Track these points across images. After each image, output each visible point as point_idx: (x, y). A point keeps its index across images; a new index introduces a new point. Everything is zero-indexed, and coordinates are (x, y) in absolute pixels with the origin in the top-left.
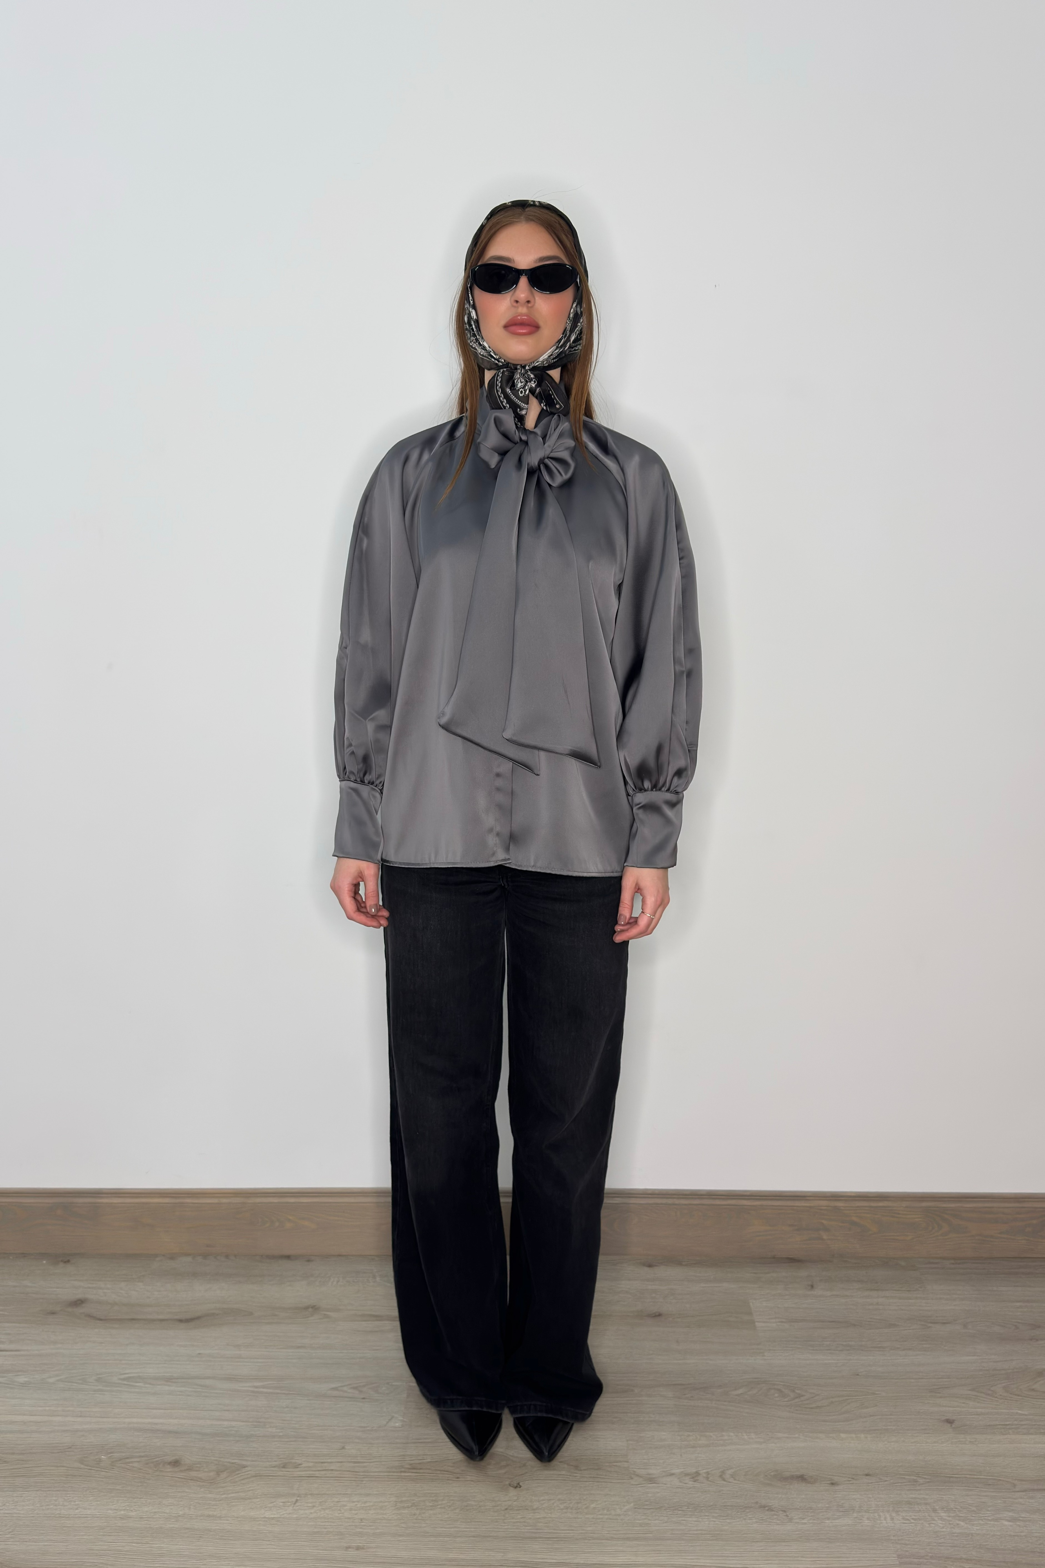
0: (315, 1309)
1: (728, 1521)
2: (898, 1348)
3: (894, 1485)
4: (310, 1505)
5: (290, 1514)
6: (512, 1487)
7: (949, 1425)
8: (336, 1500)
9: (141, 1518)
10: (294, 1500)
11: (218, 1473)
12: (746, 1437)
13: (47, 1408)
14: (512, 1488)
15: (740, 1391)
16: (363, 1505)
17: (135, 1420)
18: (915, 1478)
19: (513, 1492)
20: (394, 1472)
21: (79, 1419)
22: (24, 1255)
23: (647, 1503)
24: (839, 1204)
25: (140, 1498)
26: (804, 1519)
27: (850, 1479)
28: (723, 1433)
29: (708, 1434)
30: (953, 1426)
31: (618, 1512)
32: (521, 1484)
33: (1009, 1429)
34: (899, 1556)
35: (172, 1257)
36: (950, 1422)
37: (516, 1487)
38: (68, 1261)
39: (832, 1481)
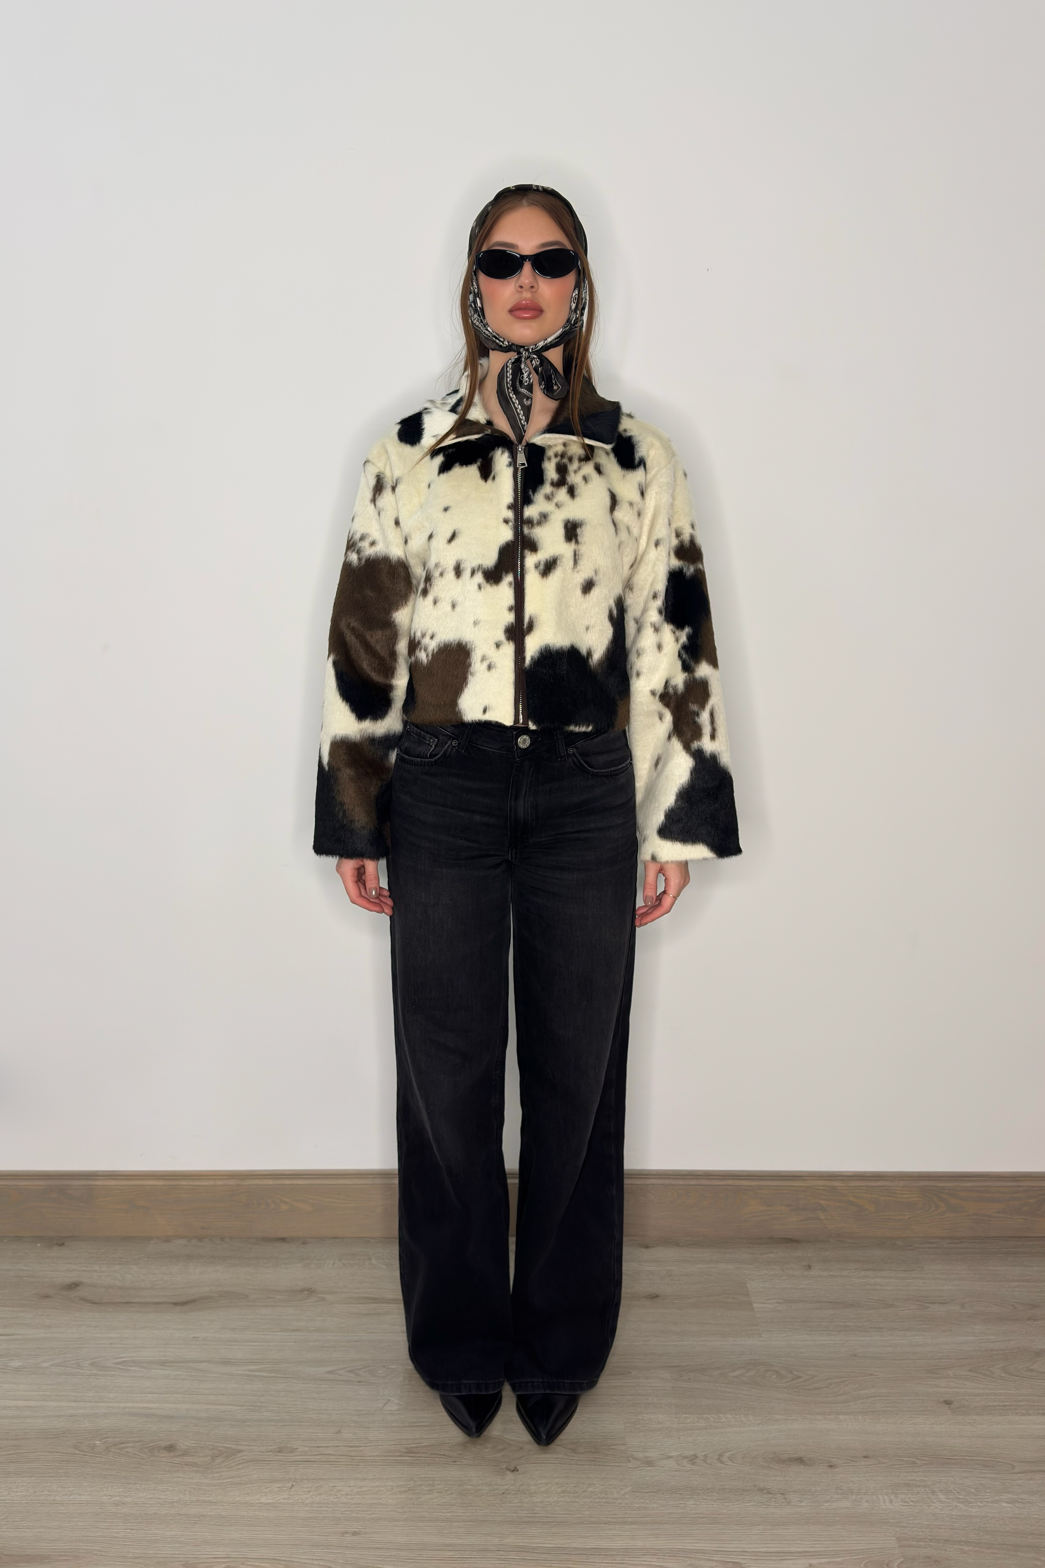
0: (311, 1291)
1: (726, 1504)
2: (897, 1328)
3: (892, 1467)
4: (305, 1490)
5: (285, 1499)
6: (510, 1470)
7: (948, 1406)
8: (332, 1484)
9: (137, 1504)
10: (290, 1485)
11: (214, 1458)
12: (744, 1419)
13: (41, 1393)
14: (509, 1472)
15: (738, 1373)
16: (359, 1490)
17: (130, 1405)
18: (914, 1460)
19: (510, 1476)
20: (390, 1456)
21: (73, 1404)
22: (18, 1239)
23: (645, 1486)
24: (836, 1184)
25: (135, 1484)
26: (801, 1502)
27: (848, 1461)
28: (721, 1416)
29: (705, 1416)
30: (952, 1407)
31: (616, 1495)
32: (518, 1467)
33: (1007, 1409)
34: (898, 1539)
35: (167, 1240)
36: (948, 1403)
37: (514, 1470)
38: (63, 1244)
39: (832, 1464)
